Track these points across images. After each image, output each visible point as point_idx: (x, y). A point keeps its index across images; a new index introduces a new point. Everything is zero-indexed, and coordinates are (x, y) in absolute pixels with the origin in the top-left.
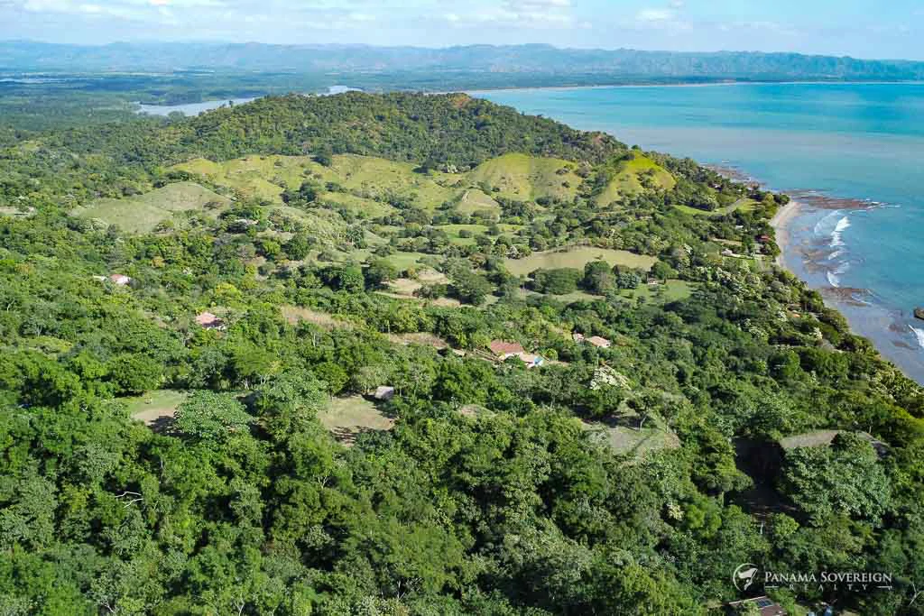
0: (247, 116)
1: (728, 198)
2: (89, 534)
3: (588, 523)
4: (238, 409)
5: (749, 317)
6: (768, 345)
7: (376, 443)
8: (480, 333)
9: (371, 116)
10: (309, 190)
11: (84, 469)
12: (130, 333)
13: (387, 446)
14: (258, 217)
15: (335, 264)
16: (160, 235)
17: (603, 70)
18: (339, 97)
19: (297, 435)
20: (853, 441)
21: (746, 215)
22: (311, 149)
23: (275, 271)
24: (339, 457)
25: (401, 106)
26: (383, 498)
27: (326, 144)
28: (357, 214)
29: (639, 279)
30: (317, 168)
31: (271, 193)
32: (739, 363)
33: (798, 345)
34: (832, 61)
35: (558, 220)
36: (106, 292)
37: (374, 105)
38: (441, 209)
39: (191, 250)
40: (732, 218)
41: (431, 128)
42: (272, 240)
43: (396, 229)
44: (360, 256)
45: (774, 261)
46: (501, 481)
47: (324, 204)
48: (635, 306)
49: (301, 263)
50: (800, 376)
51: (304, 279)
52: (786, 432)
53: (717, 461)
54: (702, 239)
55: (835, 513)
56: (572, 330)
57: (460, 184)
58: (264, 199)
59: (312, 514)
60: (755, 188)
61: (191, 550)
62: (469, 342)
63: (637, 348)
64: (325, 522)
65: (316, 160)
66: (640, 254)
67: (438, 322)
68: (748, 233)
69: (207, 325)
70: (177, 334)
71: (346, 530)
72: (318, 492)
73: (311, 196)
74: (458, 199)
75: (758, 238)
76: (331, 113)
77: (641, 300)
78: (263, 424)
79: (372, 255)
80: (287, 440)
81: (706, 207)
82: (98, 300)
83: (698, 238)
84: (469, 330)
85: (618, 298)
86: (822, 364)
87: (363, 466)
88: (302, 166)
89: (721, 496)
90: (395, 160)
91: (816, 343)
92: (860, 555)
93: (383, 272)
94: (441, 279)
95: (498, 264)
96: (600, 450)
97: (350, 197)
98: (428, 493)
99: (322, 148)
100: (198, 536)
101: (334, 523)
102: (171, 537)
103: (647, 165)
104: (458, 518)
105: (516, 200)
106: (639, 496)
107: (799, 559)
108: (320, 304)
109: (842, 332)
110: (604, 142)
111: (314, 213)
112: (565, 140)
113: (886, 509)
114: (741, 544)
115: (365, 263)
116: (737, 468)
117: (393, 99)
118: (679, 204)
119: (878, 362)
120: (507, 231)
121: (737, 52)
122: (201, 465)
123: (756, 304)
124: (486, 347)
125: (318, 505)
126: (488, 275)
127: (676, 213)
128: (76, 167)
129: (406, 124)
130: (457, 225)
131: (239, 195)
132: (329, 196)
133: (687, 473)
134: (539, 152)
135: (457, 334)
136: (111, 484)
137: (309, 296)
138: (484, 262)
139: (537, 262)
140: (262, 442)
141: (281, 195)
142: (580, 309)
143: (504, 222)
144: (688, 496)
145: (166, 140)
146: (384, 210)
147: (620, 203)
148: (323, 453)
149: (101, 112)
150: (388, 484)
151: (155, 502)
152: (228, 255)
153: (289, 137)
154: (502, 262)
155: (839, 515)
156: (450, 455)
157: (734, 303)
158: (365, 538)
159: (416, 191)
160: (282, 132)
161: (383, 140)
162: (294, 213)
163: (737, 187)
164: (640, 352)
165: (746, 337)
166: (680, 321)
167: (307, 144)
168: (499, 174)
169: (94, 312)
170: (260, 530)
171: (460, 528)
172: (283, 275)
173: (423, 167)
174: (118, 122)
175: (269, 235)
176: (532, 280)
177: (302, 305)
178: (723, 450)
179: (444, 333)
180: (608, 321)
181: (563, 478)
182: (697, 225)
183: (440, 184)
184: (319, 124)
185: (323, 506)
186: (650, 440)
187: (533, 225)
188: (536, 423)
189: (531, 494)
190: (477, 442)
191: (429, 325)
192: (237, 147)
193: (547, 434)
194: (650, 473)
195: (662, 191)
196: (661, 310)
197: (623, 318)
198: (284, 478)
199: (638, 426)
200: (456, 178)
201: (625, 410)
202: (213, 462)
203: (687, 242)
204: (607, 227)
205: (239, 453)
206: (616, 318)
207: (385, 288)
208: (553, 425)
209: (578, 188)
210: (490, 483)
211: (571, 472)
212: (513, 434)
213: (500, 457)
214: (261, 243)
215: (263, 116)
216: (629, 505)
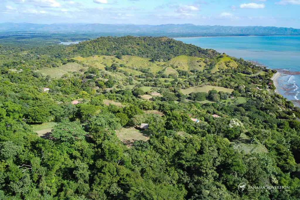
0: (94, 43)
1: (256, 71)
2: (4, 185)
5: (268, 109)
6: (276, 119)
7: (142, 146)
8: (175, 111)
9: (135, 43)
10: (114, 66)
11: (3, 153)
13: (146, 147)
14: (97, 73)
15: (123, 89)
16: (64, 79)
17: (210, 32)
18: (124, 37)
19: (106, 141)
21: (263, 76)
22: (115, 53)
23: (102, 91)
24: (125, 152)
25: (145, 41)
26: (145, 171)
27: (120, 52)
28: (130, 74)
29: (228, 96)
30: (117, 59)
31: (102, 67)
33: (287, 119)
34: (286, 29)
35: (198, 77)
37: (136, 40)
38: (159, 73)
39: (74, 84)
40: (258, 77)
41: (154, 48)
42: (101, 81)
43: (143, 79)
44: (131, 87)
45: (274, 91)
46: (199, 164)
47: (119, 71)
48: (227, 105)
49: (111, 89)
50: (289, 130)
53: (287, 158)
54: (248, 83)
56: (206, 112)
57: (165, 65)
58: (99, 69)
59: (112, 178)
60: (265, 68)
61: (55, 194)
64: (119, 182)
65: (117, 57)
66: (228, 88)
67: (160, 106)
68: (264, 82)
71: (128, 186)
72: (116, 167)
73: (115, 68)
74: (164, 70)
75: (268, 84)
76: (122, 42)
77: (229, 103)
78: (92, 137)
79: (135, 87)
80: (102, 143)
81: (248, 73)
82: (35, 94)
83: (247, 83)
84: (172, 109)
85: (221, 102)
86: (297, 126)
87: (136, 156)
88: (112, 59)
90: (143, 57)
91: (294, 119)
93: (139, 92)
94: (159, 95)
95: (178, 91)
96: (239, 152)
97: (128, 69)
98: (165, 169)
100: (58, 187)
101: (123, 183)
102: (45, 187)
103: (228, 59)
104: (179, 181)
105: (184, 70)
106: (259, 173)
108: (117, 99)
110: (213, 52)
111: (116, 73)
112: (199, 52)
115: (133, 89)
117: (142, 38)
118: (239, 72)
120: (180, 80)
121: (254, 26)
122: (62, 153)
123: (270, 105)
125: (115, 173)
126: (175, 94)
127: (239, 75)
128: (38, 59)
129: (146, 46)
130: (163, 78)
131: (91, 67)
132: (121, 68)
133: (275, 163)
134: (191, 55)
135: (167, 110)
136: (18, 161)
137: (113, 96)
138: (174, 90)
139: (191, 90)
140: (91, 144)
141: (105, 68)
142: (208, 106)
143: (180, 78)
145: (68, 51)
146: (139, 73)
147: (218, 72)
148: (118, 149)
149: (48, 44)
150: (147, 165)
151: (37, 170)
152: (86, 86)
153: (108, 50)
154: (180, 90)
156: (175, 153)
157: (263, 104)
158: (139, 191)
159: (150, 67)
160: (106, 48)
161: (139, 51)
162: (109, 73)
163: (259, 68)
165: (268, 116)
166: (244, 110)
168: (177, 62)
169: (33, 98)
170: (88, 185)
171: (180, 186)
172: (105, 93)
173: (152, 60)
174: (53, 46)
175: (100, 79)
176: (190, 96)
177: (111, 99)
179: (162, 110)
180: (218, 109)
181: (226, 164)
182: (246, 79)
183: (158, 65)
184: (118, 46)
185: (118, 174)
186: (256, 149)
187: (189, 78)
188: (210, 140)
189: (213, 171)
190: (186, 147)
191: (157, 107)
192: (91, 53)
193: (215, 144)
194: (262, 163)
195: (233, 68)
196: (237, 107)
197: (223, 109)
198: (100, 160)
199: (250, 143)
200: (163, 63)
201: (244, 136)
202: (68, 152)
203: (244, 84)
204: (216, 79)
205: (80, 148)
206: (221, 109)
207: (140, 97)
208: (217, 141)
209: (204, 67)
210: (194, 165)
211: (230, 161)
212: (201, 144)
213: (196, 153)
214: (97, 82)
215: (99, 43)
216: (255, 177)
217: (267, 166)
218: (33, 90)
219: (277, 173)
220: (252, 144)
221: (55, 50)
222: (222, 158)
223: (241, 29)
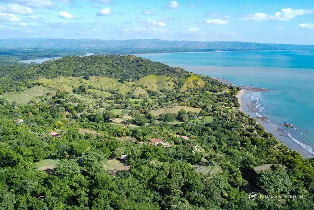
0: (59, 63)
1: (222, 88)
3: (198, 199)
4: (77, 165)
5: (233, 128)
6: (240, 137)
7: (125, 175)
8: (147, 136)
9: (102, 63)
10: (82, 88)
11: (26, 189)
12: (27, 139)
13: (128, 176)
14: (66, 98)
15: (93, 114)
16: (31, 105)
17: (178, 47)
18: (91, 56)
19: (98, 173)
20: (278, 167)
21: (228, 94)
22: (82, 74)
23: (72, 116)
24: (113, 180)
25: (113, 59)
26: (129, 194)
28: (99, 96)
29: (196, 116)
30: (84, 80)
31: (69, 89)
32: (231, 143)
33: (249, 136)
34: (251, 44)
35: (167, 97)
36: (17, 125)
37: (103, 59)
38: (128, 94)
39: (42, 110)
40: (224, 95)
41: (123, 67)
42: (71, 106)
43: (113, 101)
44: (102, 111)
45: (239, 109)
46: (169, 186)
47: (88, 93)
48: (195, 125)
49: (81, 113)
50: (251, 147)
51: (82, 119)
52: (255, 165)
53: (236, 176)
54: (215, 102)
55: (275, 192)
56: (176, 134)
57: (134, 85)
58: (67, 91)
59: (106, 201)
60: (230, 85)
62: (144, 139)
63: (198, 139)
64: (111, 204)
65: (84, 78)
66: (196, 108)
67: (133, 132)
68: (229, 100)
69: (54, 136)
70: (44, 139)
72: (108, 193)
73: (83, 90)
74: (133, 90)
75: (233, 101)
76: (89, 62)
77: (197, 123)
78: (85, 170)
79: (105, 110)
80: (94, 175)
81: (215, 91)
82: (15, 128)
84: (144, 135)
85: (190, 122)
86: (258, 142)
87: (121, 183)
88: (79, 80)
89: (238, 188)
90: (111, 78)
91: (255, 136)
92: (285, 205)
93: (110, 116)
94: (130, 118)
95: (149, 112)
96: (199, 174)
97: (97, 91)
98: (144, 192)
99: (86, 74)
101: (114, 204)
103: (196, 78)
104: (154, 200)
105: (153, 91)
106: (213, 189)
107: (268, 208)
108: (92, 127)
109: (263, 132)
110: (181, 70)
111: (85, 96)
112: (168, 70)
113: (291, 190)
114: (248, 204)
115: (103, 113)
116: (242, 178)
117: (110, 57)
118: (206, 91)
119: (275, 141)
120: (150, 101)
123: (235, 123)
124: (150, 141)
125: (108, 198)
126: (145, 116)
127: (206, 94)
129: (114, 66)
130: (134, 99)
131: (58, 91)
132: (89, 90)
133: (227, 181)
134: (159, 74)
135: (140, 136)
136: (34, 194)
137: (88, 125)
138: (144, 112)
139: (162, 111)
140: (85, 176)
141: (72, 90)
142: (177, 127)
143: (149, 98)
144: (229, 189)
145: (31, 72)
146: (108, 95)
147: (187, 91)
148: (109, 180)
149: (6, 62)
150: (130, 189)
151: (51, 199)
152: (56, 111)
153: (74, 70)
154: (150, 111)
155: (277, 192)
156: (150, 178)
157: (228, 123)
158: (127, 209)
159: (119, 88)
160: (72, 69)
161: (107, 71)
162: (78, 96)
163: (225, 85)
164: (199, 140)
165: (233, 134)
166: (211, 129)
167: (81, 73)
168: (146, 82)
169: (14, 133)
170: (88, 208)
171: (155, 203)
172: (75, 118)
173: (121, 80)
174: (13, 65)
175: (70, 104)
176: (161, 117)
177: (86, 128)
178: (237, 172)
179: (135, 136)
180: (187, 130)
181: (189, 184)
182: (213, 97)
183: (127, 85)
184: (85, 66)
185: (110, 198)
186: (213, 170)
187: (159, 99)
188: (177, 166)
189: (179, 190)
190: (158, 173)
191: (130, 134)
192: (56, 74)
193: (181, 169)
194: (216, 181)
195: (201, 87)
196: (204, 126)
197: (192, 129)
198: (95, 189)
199: (209, 165)
200: (132, 83)
201: (204, 160)
202: (69, 184)
203: (210, 103)
204: (184, 99)
205: (78, 181)
206: (190, 129)
207: (111, 121)
208: (182, 166)
209: (173, 86)
210: (165, 187)
211: (191, 182)
212: (170, 170)
213: (166, 178)
214: (67, 107)
215: (65, 63)
216: (210, 193)
217: (219, 183)
218: (12, 124)
219: (227, 188)
220: (210, 165)
221: (16, 71)
222: (186, 180)
223: (209, 44)
